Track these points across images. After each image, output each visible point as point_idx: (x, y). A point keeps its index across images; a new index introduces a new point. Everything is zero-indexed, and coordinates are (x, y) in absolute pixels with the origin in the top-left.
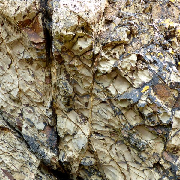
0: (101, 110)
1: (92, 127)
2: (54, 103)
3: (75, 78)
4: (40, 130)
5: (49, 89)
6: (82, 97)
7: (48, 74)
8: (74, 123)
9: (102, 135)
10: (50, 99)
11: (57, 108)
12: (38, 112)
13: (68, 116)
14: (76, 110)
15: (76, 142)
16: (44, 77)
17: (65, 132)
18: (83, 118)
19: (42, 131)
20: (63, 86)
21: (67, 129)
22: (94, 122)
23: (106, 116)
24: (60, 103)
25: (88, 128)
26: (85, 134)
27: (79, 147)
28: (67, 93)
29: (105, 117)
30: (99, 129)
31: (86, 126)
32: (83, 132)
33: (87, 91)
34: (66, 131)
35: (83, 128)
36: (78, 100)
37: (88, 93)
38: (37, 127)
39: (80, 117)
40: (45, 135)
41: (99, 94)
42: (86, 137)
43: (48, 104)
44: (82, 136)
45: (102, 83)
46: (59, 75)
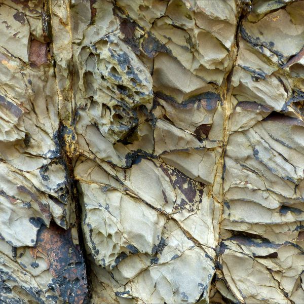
0: (265, 148)
1: (225, 216)
2: (68, 139)
3: (156, 34)
4: (21, 248)
5: (44, 87)
6: (184, 104)
7: (38, 27)
8: (153, 208)
9: (266, 242)
10: (51, 125)
11: (81, 158)
12: (9, 182)
13: (127, 183)
14: (159, 157)
15: (169, 277)
16: (25, 41)
17: (121, 243)
18: (186, 186)
19: (29, 253)
20: (114, 69)
21: (129, 233)
22: (236, 197)
23: (288, 167)
24: (91, 136)
25: (209, 220)
26: (200, 245)
27: (184, 294)
28: (129, 96)
29: (282, 174)
30: (256, 221)
31: (199, 212)
32: (191, 238)
33: (209, 80)
34: (125, 243)
35: (189, 222)
36: (165, 118)
37: (210, 89)
38: (7, 238)
39: (174, 184)
40: (43, 265)
41: (260, 85)
42: (207, 256)
43: (46, 146)
44: (188, 253)
45: (272, 44)
46: (82, 26)
